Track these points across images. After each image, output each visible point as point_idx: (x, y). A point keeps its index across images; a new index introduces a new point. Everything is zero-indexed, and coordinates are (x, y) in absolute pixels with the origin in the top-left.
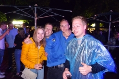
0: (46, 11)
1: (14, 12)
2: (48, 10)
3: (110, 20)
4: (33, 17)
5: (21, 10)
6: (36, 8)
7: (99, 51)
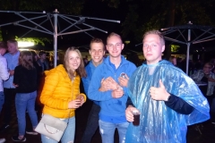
0: (74, 22)
1: (16, 23)
2: (78, 19)
3: (189, 39)
4: (50, 33)
5: (29, 20)
6: (56, 16)
7: (182, 86)
